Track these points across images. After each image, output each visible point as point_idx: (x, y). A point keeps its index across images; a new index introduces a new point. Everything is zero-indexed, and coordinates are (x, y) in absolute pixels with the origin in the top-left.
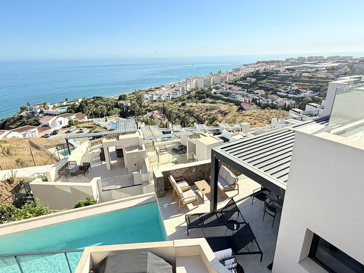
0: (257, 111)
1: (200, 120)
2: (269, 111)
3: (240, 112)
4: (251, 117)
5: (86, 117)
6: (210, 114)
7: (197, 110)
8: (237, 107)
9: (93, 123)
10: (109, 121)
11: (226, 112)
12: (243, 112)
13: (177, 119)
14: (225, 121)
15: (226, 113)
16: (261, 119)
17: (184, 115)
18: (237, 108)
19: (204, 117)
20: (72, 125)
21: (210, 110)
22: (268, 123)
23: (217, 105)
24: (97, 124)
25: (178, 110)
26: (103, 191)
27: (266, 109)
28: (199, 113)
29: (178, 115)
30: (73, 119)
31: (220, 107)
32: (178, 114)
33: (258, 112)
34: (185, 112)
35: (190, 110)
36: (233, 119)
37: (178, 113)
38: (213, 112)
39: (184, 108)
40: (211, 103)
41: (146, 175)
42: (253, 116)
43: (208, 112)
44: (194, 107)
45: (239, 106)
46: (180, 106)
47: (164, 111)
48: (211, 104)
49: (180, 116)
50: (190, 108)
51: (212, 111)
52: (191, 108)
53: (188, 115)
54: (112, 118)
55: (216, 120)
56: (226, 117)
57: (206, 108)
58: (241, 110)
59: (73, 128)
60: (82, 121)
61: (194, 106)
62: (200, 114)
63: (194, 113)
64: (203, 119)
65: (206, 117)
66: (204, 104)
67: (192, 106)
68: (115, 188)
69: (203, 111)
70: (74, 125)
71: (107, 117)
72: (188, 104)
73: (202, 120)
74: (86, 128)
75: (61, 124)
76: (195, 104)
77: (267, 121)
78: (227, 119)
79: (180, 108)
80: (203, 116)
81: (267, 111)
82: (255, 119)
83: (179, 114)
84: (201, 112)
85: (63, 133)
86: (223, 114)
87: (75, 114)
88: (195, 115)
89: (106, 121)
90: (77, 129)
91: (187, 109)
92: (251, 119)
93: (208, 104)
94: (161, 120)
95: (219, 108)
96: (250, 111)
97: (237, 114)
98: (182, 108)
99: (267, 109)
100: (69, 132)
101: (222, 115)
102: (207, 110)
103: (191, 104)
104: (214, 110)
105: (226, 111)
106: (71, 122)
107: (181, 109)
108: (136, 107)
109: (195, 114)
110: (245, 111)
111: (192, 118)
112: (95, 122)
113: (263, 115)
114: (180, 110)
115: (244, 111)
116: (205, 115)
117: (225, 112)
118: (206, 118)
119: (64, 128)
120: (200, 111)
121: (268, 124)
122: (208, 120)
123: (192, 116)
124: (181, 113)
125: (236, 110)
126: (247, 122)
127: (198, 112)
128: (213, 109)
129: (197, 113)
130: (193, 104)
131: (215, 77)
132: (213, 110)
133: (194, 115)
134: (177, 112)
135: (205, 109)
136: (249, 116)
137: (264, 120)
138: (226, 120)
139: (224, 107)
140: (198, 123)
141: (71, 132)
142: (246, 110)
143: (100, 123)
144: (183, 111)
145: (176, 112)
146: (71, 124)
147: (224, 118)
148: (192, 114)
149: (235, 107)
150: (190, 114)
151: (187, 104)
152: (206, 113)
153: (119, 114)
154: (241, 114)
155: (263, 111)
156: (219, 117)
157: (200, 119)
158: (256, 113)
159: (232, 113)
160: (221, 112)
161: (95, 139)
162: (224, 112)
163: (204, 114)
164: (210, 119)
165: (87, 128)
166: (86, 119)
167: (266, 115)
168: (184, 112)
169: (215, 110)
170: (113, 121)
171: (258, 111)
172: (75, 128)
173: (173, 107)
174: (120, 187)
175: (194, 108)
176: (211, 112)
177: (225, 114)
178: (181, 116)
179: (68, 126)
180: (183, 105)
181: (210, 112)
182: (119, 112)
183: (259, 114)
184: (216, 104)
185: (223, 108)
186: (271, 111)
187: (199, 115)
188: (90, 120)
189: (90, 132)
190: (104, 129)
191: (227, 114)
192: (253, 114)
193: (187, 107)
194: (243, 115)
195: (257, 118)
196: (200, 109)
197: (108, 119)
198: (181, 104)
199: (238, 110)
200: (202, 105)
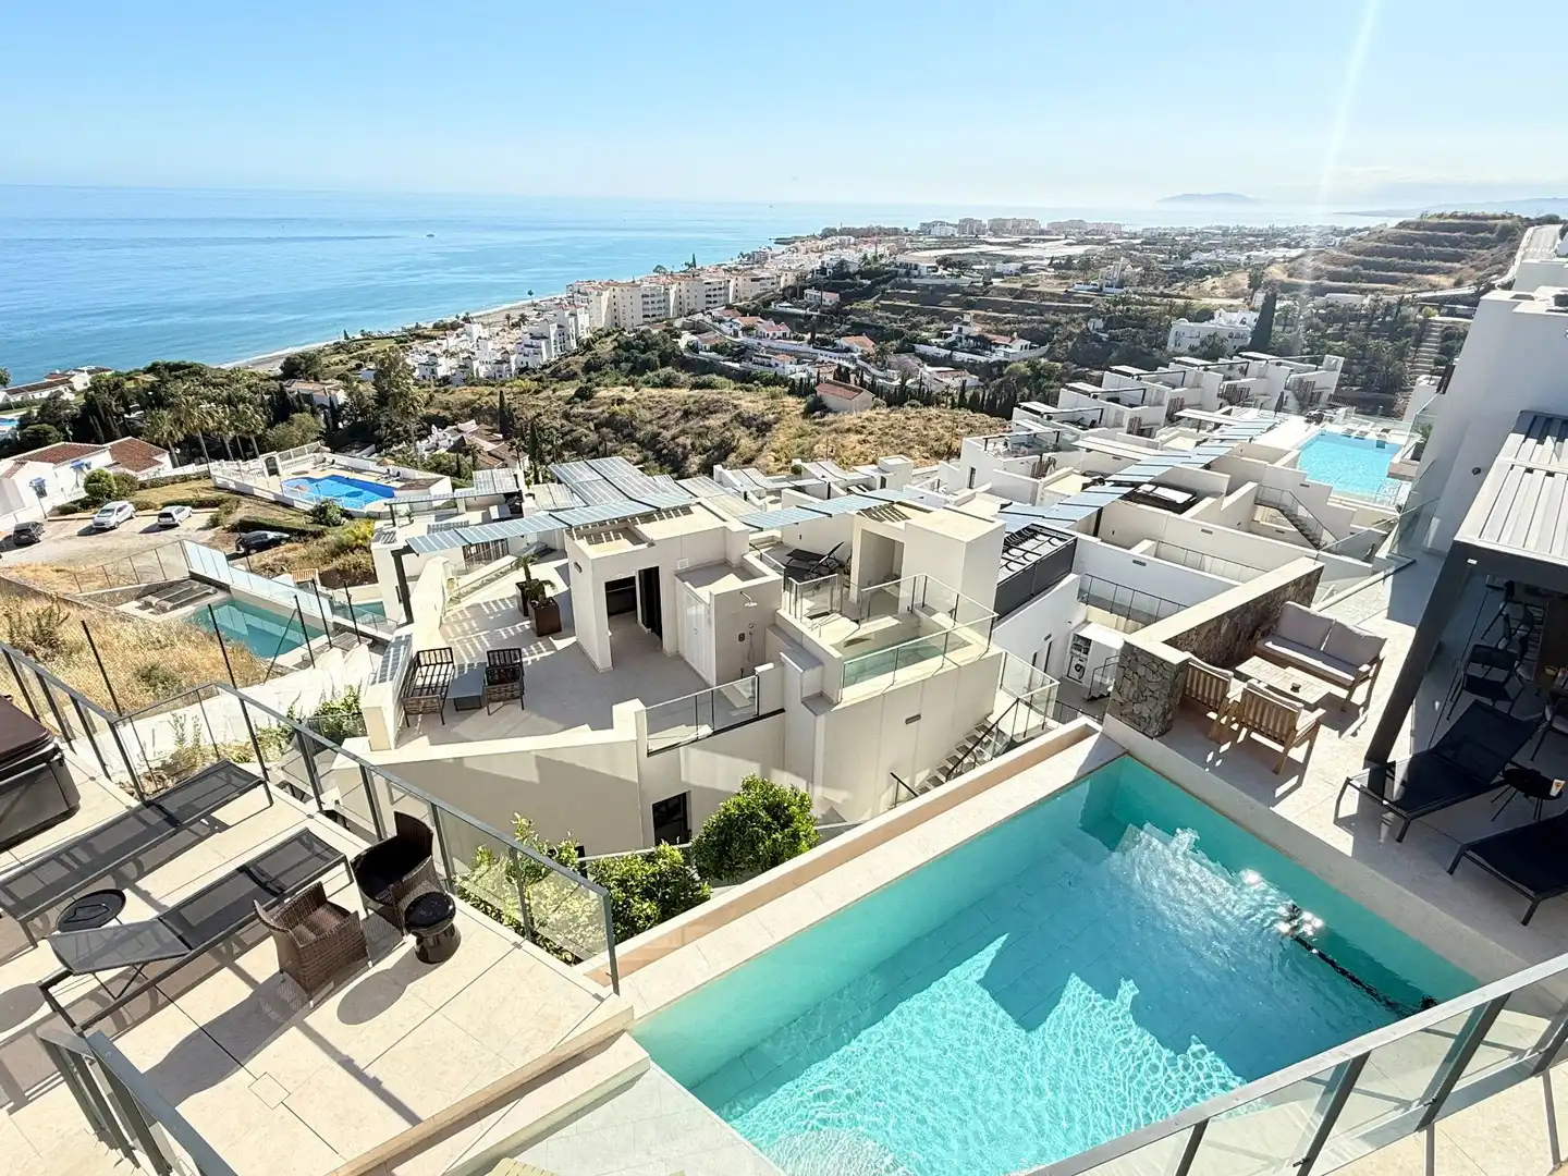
0: (877, 414)
1: (667, 454)
2: (919, 412)
3: (817, 420)
4: (863, 437)
5: (165, 459)
6: (703, 430)
7: (647, 415)
8: (803, 400)
9: (210, 484)
10: (286, 473)
11: (766, 418)
12: (826, 418)
13: (566, 453)
14: (773, 454)
15: (764, 423)
16: (898, 441)
17: (593, 437)
18: (804, 405)
19: (681, 440)
20: (109, 496)
21: (697, 414)
22: (928, 455)
23: (719, 393)
24: (232, 486)
25: (566, 416)
26: (650, 754)
27: (907, 408)
28: (655, 428)
29: (569, 437)
30: (107, 471)
31: (736, 402)
32: (566, 434)
33: (881, 417)
34: (595, 425)
35: (613, 414)
36: (798, 447)
37: (566, 429)
38: (714, 422)
39: (589, 408)
40: (696, 386)
41: (817, 670)
42: (871, 434)
43: (695, 423)
44: (630, 402)
45: (810, 398)
46: (573, 398)
47: (503, 421)
48: (697, 392)
49: (578, 440)
50: (616, 408)
51: (708, 419)
52: (622, 407)
53: (611, 436)
54: (300, 458)
55: (733, 450)
56: (766, 439)
57: (682, 405)
58: (818, 413)
59: (120, 510)
60: (142, 476)
61: (628, 399)
62: (661, 430)
63: (635, 429)
64: (679, 450)
65: (689, 442)
66: (669, 390)
67: (620, 401)
68: (693, 737)
69: (672, 417)
70: (118, 498)
71: (274, 454)
72: (602, 393)
73: (672, 453)
74: (188, 508)
75: (41, 493)
76: (629, 393)
77: (922, 448)
78: (776, 445)
79: (571, 408)
80: (673, 438)
81: (912, 412)
82: (882, 444)
83: (574, 434)
84: (662, 422)
85: (70, 538)
86: (754, 429)
87: (108, 445)
88: (639, 435)
89: (274, 472)
90: (139, 513)
91: (604, 411)
92: (868, 445)
93: (685, 392)
94: (503, 460)
95: (736, 407)
96: (854, 415)
97: (807, 425)
98: (581, 410)
99: (912, 406)
100: (100, 529)
101: (751, 434)
102: (687, 414)
103: (616, 391)
104: (714, 416)
105: (762, 416)
106: (98, 481)
107: (575, 411)
109: (641, 430)
110: (836, 418)
111: (632, 447)
112: (219, 481)
113: (904, 428)
114: (574, 416)
115: (830, 417)
116: (684, 432)
117: (759, 421)
118: (689, 447)
119: (65, 511)
120: (659, 418)
121: (927, 458)
122: (700, 454)
123: (630, 437)
124: (581, 430)
125: (798, 412)
127: (650, 422)
128: (711, 409)
129: (649, 428)
130: (623, 391)
132: (711, 413)
133: (638, 436)
134: (562, 426)
135: (680, 410)
136: (857, 432)
137: (913, 447)
138: (772, 451)
139: (752, 402)
140: (661, 465)
141: (113, 528)
142: (836, 413)
143: (250, 483)
144: (588, 421)
145: (559, 426)
146: (97, 493)
147: (761, 443)
148: (626, 432)
149: (791, 400)
150: (622, 431)
151: (596, 392)
152: (683, 425)
153: (318, 439)
154: (823, 424)
155: (898, 415)
156: (743, 441)
157: (663, 449)
158: (875, 420)
159: (785, 423)
160: (745, 421)
162: (755, 420)
163: (680, 428)
164: (706, 450)
165: (194, 507)
166: (165, 466)
167: (912, 428)
168: (591, 425)
169: (719, 415)
170: (307, 472)
171: (883, 416)
172: (131, 508)
173: (542, 403)
174: (706, 730)
175: (633, 407)
176: (707, 423)
177: (762, 428)
178: (584, 439)
179: (84, 505)
180: (584, 394)
181: (701, 423)
182: (321, 433)
183: (887, 423)
184: (715, 391)
185: (750, 404)
186: (926, 411)
187: (659, 434)
188: (191, 469)
189: (214, 523)
190: (277, 507)
191: (771, 426)
192: (866, 424)
193: (602, 404)
194: (836, 430)
195: (885, 439)
196: (657, 413)
197: (280, 464)
198: (572, 392)
199: (807, 413)
200: (660, 396)
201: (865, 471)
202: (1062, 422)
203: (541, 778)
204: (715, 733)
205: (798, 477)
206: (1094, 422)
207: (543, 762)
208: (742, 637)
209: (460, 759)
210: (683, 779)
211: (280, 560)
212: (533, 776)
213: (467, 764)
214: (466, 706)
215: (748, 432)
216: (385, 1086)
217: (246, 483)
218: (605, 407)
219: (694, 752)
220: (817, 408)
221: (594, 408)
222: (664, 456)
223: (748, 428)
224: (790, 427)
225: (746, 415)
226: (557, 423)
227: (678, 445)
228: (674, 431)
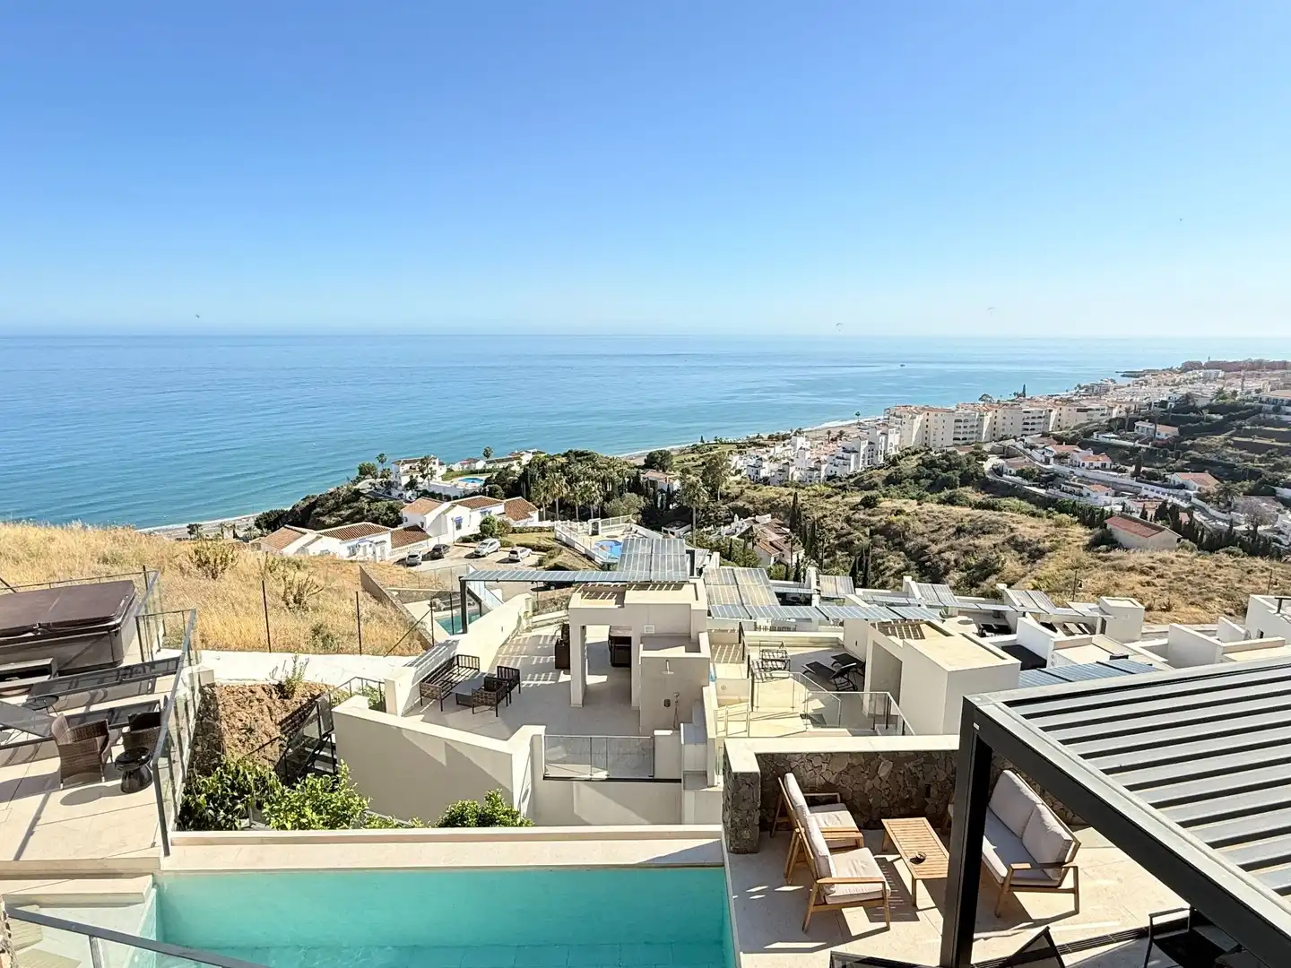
0: (1177, 556)
1: (930, 567)
2: (1238, 562)
3: (1101, 554)
4: (1148, 578)
5: (535, 515)
6: (972, 548)
7: (920, 527)
8: (1089, 531)
9: (552, 535)
10: (603, 535)
11: (1041, 546)
12: (1112, 554)
13: (839, 553)
14: (1033, 581)
15: (1038, 550)
16: (1196, 590)
17: (866, 541)
18: (1088, 538)
19: (946, 555)
20: (491, 535)
21: (970, 533)
22: (1232, 611)
23: (1002, 516)
24: (564, 540)
25: (848, 520)
26: (545, 778)
27: (1222, 555)
28: (926, 539)
29: (844, 539)
30: (495, 517)
31: (1014, 525)
32: (843, 536)
33: (1181, 560)
34: (871, 531)
35: (890, 523)
36: (1067, 578)
37: (844, 532)
38: (985, 542)
39: (869, 515)
40: (980, 506)
41: (701, 747)
42: (1161, 576)
43: (965, 541)
44: (908, 515)
45: (1097, 531)
46: (857, 505)
47: (793, 518)
48: (978, 512)
49: (851, 543)
50: (893, 518)
51: (979, 538)
52: (899, 517)
53: (883, 542)
54: (617, 526)
55: (996, 571)
56: (1036, 566)
57: (958, 522)
58: (1104, 547)
59: (492, 544)
60: (520, 524)
61: (908, 511)
62: (930, 543)
63: (907, 539)
64: (943, 564)
65: (953, 558)
66: (950, 507)
67: (899, 512)
68: (588, 777)
69: (945, 532)
70: (496, 537)
71: (599, 520)
72: (886, 504)
73: (936, 567)
74: (529, 550)
75: (459, 527)
76: (911, 506)
77: (1224, 602)
78: (1039, 573)
79: (854, 514)
80: (940, 552)
81: (1229, 560)
82: (1170, 589)
83: (850, 537)
84: (934, 536)
85: (459, 558)
86: (1025, 555)
87: (505, 501)
88: (908, 545)
89: (595, 533)
90: (502, 549)
91: (881, 520)
92: (1153, 588)
93: (967, 510)
94: (781, 550)
95: (1012, 530)
96: (1148, 553)
97: (1086, 558)
98: (862, 516)
99: (1229, 553)
100: (477, 556)
101: (1021, 558)
102: (960, 531)
103: (898, 504)
104: (987, 536)
105: (1038, 542)
106: (488, 523)
107: (857, 516)
108: (699, 497)
109: (912, 540)
110: (1125, 553)
111: (899, 556)
112: (558, 535)
113: (1209, 576)
114: (854, 521)
115: (1117, 553)
116: (951, 548)
117: (1034, 547)
118: (953, 563)
119: (465, 540)
120: (932, 532)
121: (1231, 614)
122: (962, 571)
123: (900, 546)
124: (857, 533)
125: (1081, 543)
126: (1132, 600)
127: (922, 534)
128: (985, 529)
129: (920, 539)
130: (905, 503)
131: (1000, 411)
132: (984, 533)
133: (907, 546)
134: (842, 529)
135: (954, 526)
136: (1143, 572)
137: (1212, 599)
138: (1035, 578)
139: (1030, 528)
140: (920, 576)
141: (484, 556)
142: (1126, 549)
143: (575, 539)
144: (866, 526)
145: (839, 528)
146: (486, 530)
147: (1029, 569)
148: (897, 540)
150: (893, 539)
151: (880, 502)
152: (953, 541)
153: (639, 513)
154: (1106, 560)
155: (1208, 561)
156: (1008, 563)
157: (927, 561)
158: (1172, 562)
159: (1063, 553)
160: (1018, 545)
161: (552, 588)
162: (1029, 545)
163: (948, 543)
164: (968, 567)
165: (534, 550)
166: (534, 520)
167: (1221, 578)
168: (867, 530)
169: (992, 536)
170: (616, 537)
171: (1185, 559)
172: (498, 544)
173: (828, 506)
174: (603, 775)
175: (909, 519)
176: (977, 542)
177: (1034, 554)
178: (856, 542)
179: (477, 538)
180: (868, 503)
181: (971, 542)
182: (641, 509)
183: (1187, 568)
184: (997, 513)
185: (1028, 529)
186: (1248, 562)
187: (926, 547)
188: (547, 524)
189: (540, 563)
190: (582, 558)
191: (1044, 553)
192: (1158, 565)
193: (882, 514)
194: (1114, 567)
195: (1177, 584)
196: (933, 527)
197: (600, 527)
198: (858, 499)
199: (1092, 546)
200: (940, 512)
201: (1083, 608)
204: (608, 780)
207: (449, 746)
208: (667, 703)
212: (442, 758)
215: (1019, 557)
216: (32, 838)
217: (572, 538)
218: (883, 517)
219: (584, 787)
220: (1105, 541)
221: (873, 515)
222: (926, 567)
223: (1020, 552)
224: (1066, 558)
225: (1020, 540)
226: (838, 526)
227: (942, 560)
228: (941, 546)
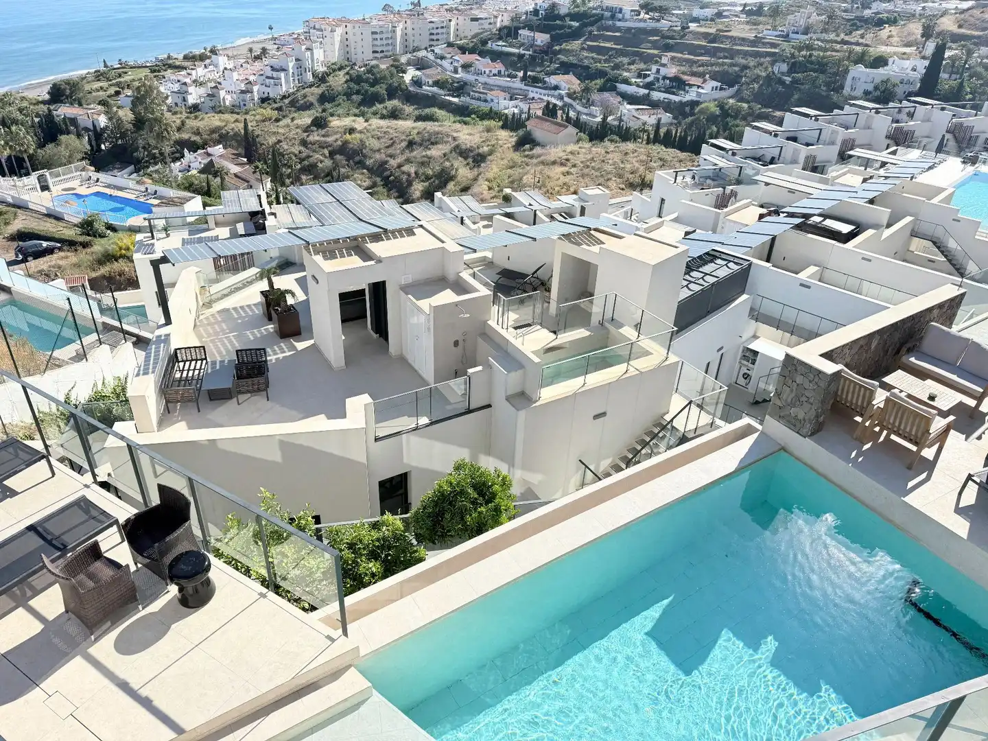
0: (580, 148)
1: (393, 181)
2: (618, 147)
3: (527, 153)
4: (566, 169)
6: (426, 159)
7: (375, 144)
8: (515, 134)
10: (56, 189)
11: (481, 151)
12: (534, 151)
13: (303, 177)
14: (487, 183)
15: (479, 155)
16: (598, 174)
17: (328, 163)
18: (515, 139)
19: (405, 168)
21: (421, 145)
22: (624, 186)
23: (440, 126)
24: (10, 200)
25: (304, 143)
26: (376, 440)
27: (607, 143)
28: (383, 156)
29: (306, 163)
31: (455, 135)
32: (304, 160)
33: (583, 150)
34: (330, 152)
35: (346, 143)
36: (509, 177)
37: (304, 155)
38: (435, 152)
39: (323, 136)
40: (419, 118)
42: (574, 166)
43: (418, 153)
44: (361, 132)
45: (521, 132)
46: (309, 126)
47: (248, 147)
48: (420, 124)
49: (315, 165)
50: (348, 137)
51: (430, 149)
52: (353, 136)
53: (344, 162)
54: (69, 176)
55: (452, 178)
56: (481, 169)
57: (407, 136)
58: (527, 146)
61: (359, 129)
62: (389, 159)
63: (365, 157)
64: (405, 177)
65: (412, 170)
66: (396, 122)
67: (352, 131)
68: (414, 426)
69: (398, 147)
71: (46, 173)
72: (335, 123)
73: (397, 180)
76: (360, 123)
77: (618, 180)
78: (490, 175)
79: (308, 136)
80: (400, 166)
81: (611, 147)
82: (583, 176)
83: (311, 160)
84: (390, 151)
86: (470, 160)
88: (369, 162)
89: (45, 188)
91: (337, 140)
92: (571, 177)
93: (410, 123)
94: (248, 182)
95: (455, 139)
96: (560, 148)
97: (517, 157)
98: (317, 138)
99: (612, 141)
101: (468, 164)
102: (411, 144)
103: (347, 122)
104: (435, 147)
105: (478, 148)
107: (311, 138)
109: (370, 158)
110: (543, 151)
111: (363, 174)
113: (603, 161)
114: (311, 143)
115: (537, 150)
116: (408, 161)
117: (475, 153)
118: (413, 175)
120: (387, 147)
121: (623, 189)
122: (423, 181)
123: (361, 164)
124: (317, 156)
125: (510, 145)
126: (600, 187)
127: (379, 150)
128: (432, 140)
129: (377, 156)
130: (354, 121)
132: (433, 144)
133: (367, 163)
134: (300, 152)
135: (405, 140)
136: (562, 164)
137: (611, 179)
138: (486, 180)
139: (469, 135)
140: (388, 190)
142: (543, 146)
144: (323, 148)
145: (297, 152)
147: (476, 173)
148: (357, 159)
149: (504, 134)
150: (353, 158)
151: (330, 122)
152: (407, 154)
153: (83, 159)
154: (532, 157)
155: (598, 149)
156: (459, 169)
157: (390, 176)
158: (578, 153)
159: (499, 155)
160: (463, 153)
162: (472, 151)
163: (404, 158)
164: (428, 178)
167: (611, 162)
168: (326, 152)
169: (440, 146)
170: (74, 189)
171: (586, 150)
173: (281, 131)
175: (363, 136)
176: (429, 153)
177: (478, 159)
178: (320, 165)
180: (319, 124)
181: (424, 153)
182: (86, 153)
183: (589, 157)
184: (436, 123)
185: (468, 137)
186: (623, 146)
187: (386, 162)
191: (485, 157)
192: (570, 157)
193: (336, 133)
194: (543, 163)
195: (586, 171)
196: (385, 143)
197: (50, 181)
198: (308, 121)
199: (519, 145)
200: (388, 127)
201: (568, 200)
202: (745, 158)
203: (283, 456)
204: (432, 423)
205: (509, 204)
206: (773, 158)
207: (286, 445)
208: (456, 344)
209: (213, 442)
210: (405, 461)
211: (53, 267)
212: (277, 457)
213: (220, 445)
214: (219, 396)
215: (465, 163)
216: (156, 703)
217: (22, 197)
218: (338, 136)
219: (414, 439)
220: (526, 141)
221: (328, 136)
222: (390, 182)
223: (466, 158)
224: (502, 159)
225: (464, 147)
226: (296, 150)
227: (403, 173)
228: (399, 160)
